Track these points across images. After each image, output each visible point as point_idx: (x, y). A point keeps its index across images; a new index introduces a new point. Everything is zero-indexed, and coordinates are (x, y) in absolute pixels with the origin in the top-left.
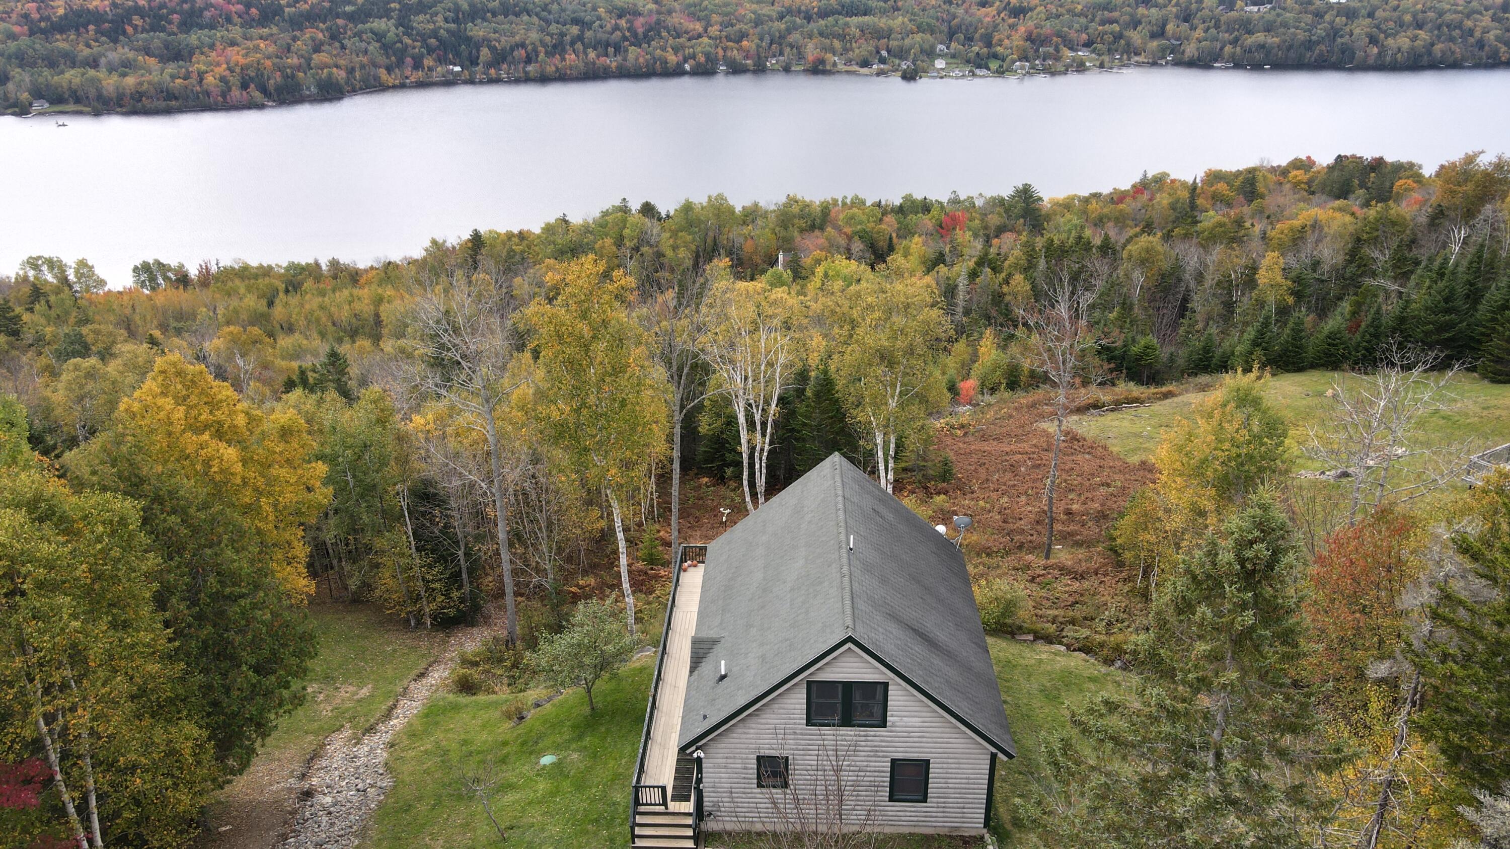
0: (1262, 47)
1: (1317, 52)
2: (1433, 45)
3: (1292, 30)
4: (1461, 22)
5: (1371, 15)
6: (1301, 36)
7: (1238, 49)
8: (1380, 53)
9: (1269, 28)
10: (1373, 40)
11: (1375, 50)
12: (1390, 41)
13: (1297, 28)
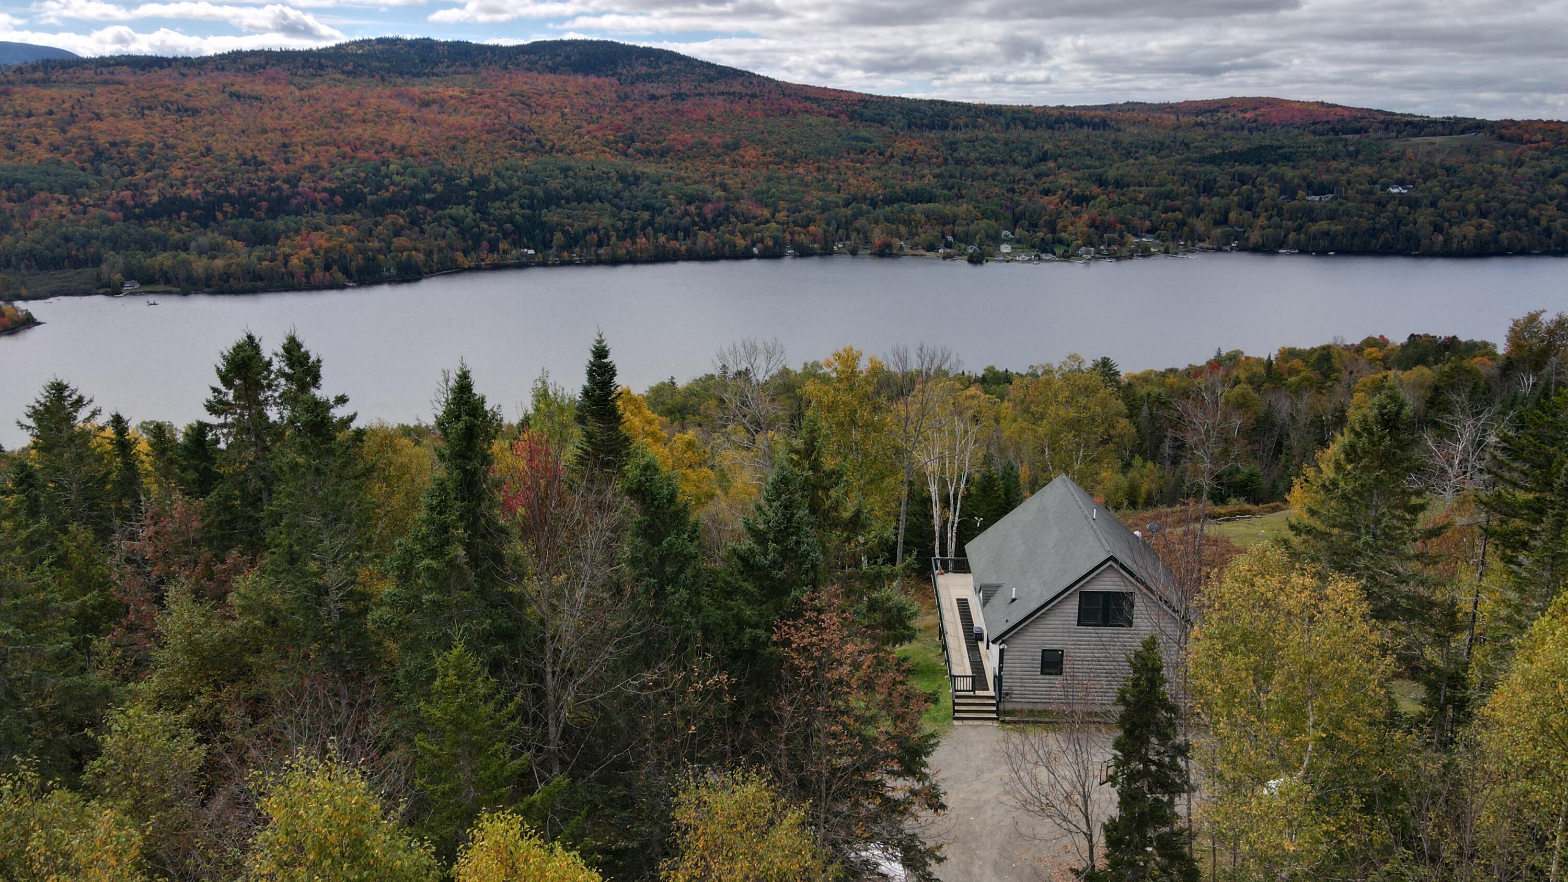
0: (1326, 234)
1: (1382, 239)
2: (1499, 233)
3: (1356, 218)
4: (1526, 211)
5: (1433, 204)
6: (1365, 224)
7: (1302, 236)
8: (1445, 241)
9: (1331, 218)
10: (1437, 229)
11: (1441, 238)
12: (1455, 229)
13: (1360, 216)
